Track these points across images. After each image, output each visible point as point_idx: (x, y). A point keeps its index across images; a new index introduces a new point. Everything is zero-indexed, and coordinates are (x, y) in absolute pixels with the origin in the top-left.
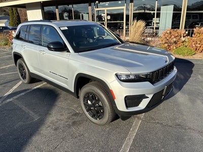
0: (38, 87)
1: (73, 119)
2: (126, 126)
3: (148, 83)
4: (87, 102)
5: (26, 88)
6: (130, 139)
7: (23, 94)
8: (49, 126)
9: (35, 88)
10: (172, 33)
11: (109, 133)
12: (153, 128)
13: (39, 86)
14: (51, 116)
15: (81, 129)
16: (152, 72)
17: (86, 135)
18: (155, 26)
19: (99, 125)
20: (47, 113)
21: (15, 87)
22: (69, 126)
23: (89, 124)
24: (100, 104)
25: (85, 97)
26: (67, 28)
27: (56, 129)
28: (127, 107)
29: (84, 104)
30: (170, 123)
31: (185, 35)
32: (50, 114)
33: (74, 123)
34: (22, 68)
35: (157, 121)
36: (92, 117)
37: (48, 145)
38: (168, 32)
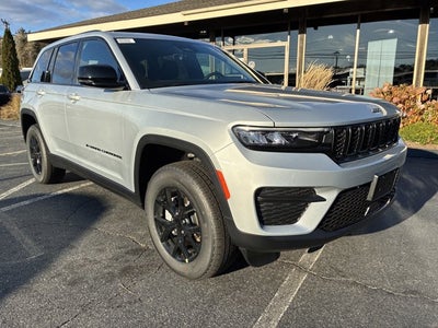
0: (65, 190)
1: (127, 261)
2: (264, 287)
3: (323, 157)
4: (164, 217)
5: (40, 192)
6: (269, 319)
7: (27, 202)
8: (60, 275)
9: (60, 192)
10: (395, 93)
11: (213, 302)
12: (340, 296)
13: (70, 189)
14: (74, 250)
15: (140, 285)
16: (335, 128)
17: (149, 301)
18: (355, 85)
19: (191, 278)
20: (65, 245)
21: (15, 189)
22: (111, 278)
23: (163, 276)
24: (194, 218)
25: (157, 202)
26: (132, 41)
27: (73, 283)
28: (262, 222)
29: (155, 220)
30: (388, 286)
31: (425, 97)
32: (73, 247)
33: (126, 271)
34: (35, 146)
35: (351, 279)
36: (174, 256)
37: (38, 320)
38: (385, 89)
